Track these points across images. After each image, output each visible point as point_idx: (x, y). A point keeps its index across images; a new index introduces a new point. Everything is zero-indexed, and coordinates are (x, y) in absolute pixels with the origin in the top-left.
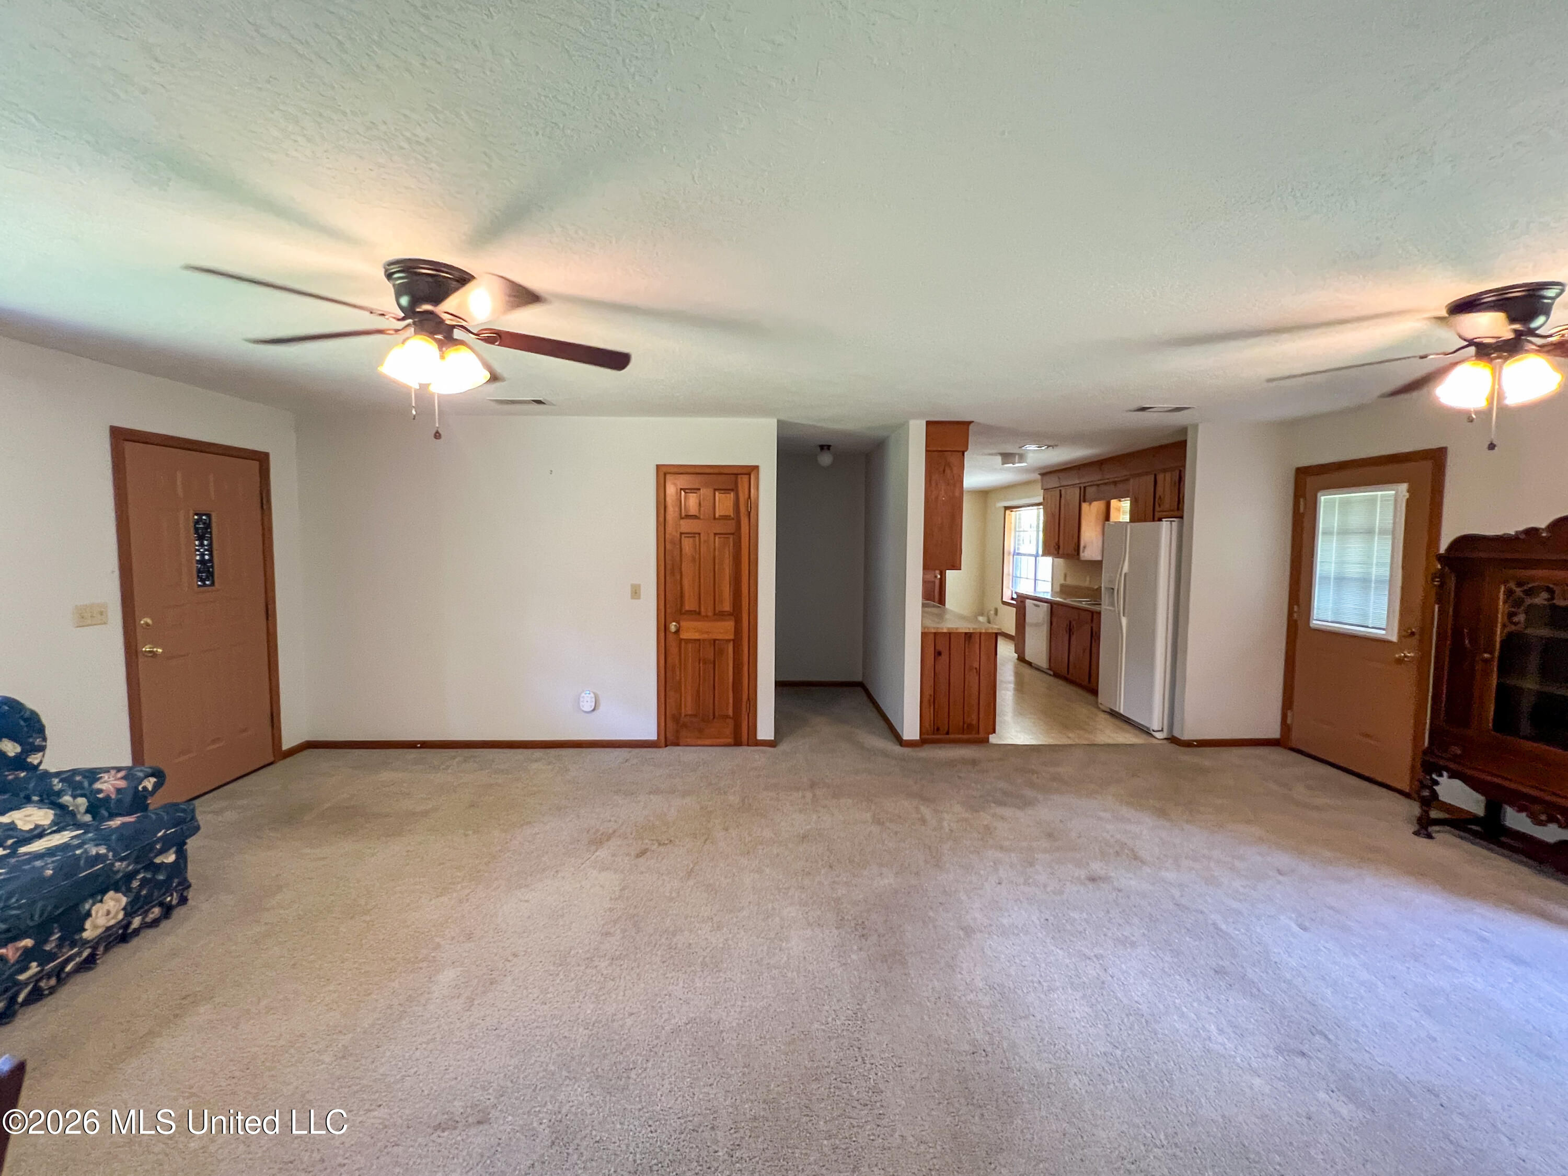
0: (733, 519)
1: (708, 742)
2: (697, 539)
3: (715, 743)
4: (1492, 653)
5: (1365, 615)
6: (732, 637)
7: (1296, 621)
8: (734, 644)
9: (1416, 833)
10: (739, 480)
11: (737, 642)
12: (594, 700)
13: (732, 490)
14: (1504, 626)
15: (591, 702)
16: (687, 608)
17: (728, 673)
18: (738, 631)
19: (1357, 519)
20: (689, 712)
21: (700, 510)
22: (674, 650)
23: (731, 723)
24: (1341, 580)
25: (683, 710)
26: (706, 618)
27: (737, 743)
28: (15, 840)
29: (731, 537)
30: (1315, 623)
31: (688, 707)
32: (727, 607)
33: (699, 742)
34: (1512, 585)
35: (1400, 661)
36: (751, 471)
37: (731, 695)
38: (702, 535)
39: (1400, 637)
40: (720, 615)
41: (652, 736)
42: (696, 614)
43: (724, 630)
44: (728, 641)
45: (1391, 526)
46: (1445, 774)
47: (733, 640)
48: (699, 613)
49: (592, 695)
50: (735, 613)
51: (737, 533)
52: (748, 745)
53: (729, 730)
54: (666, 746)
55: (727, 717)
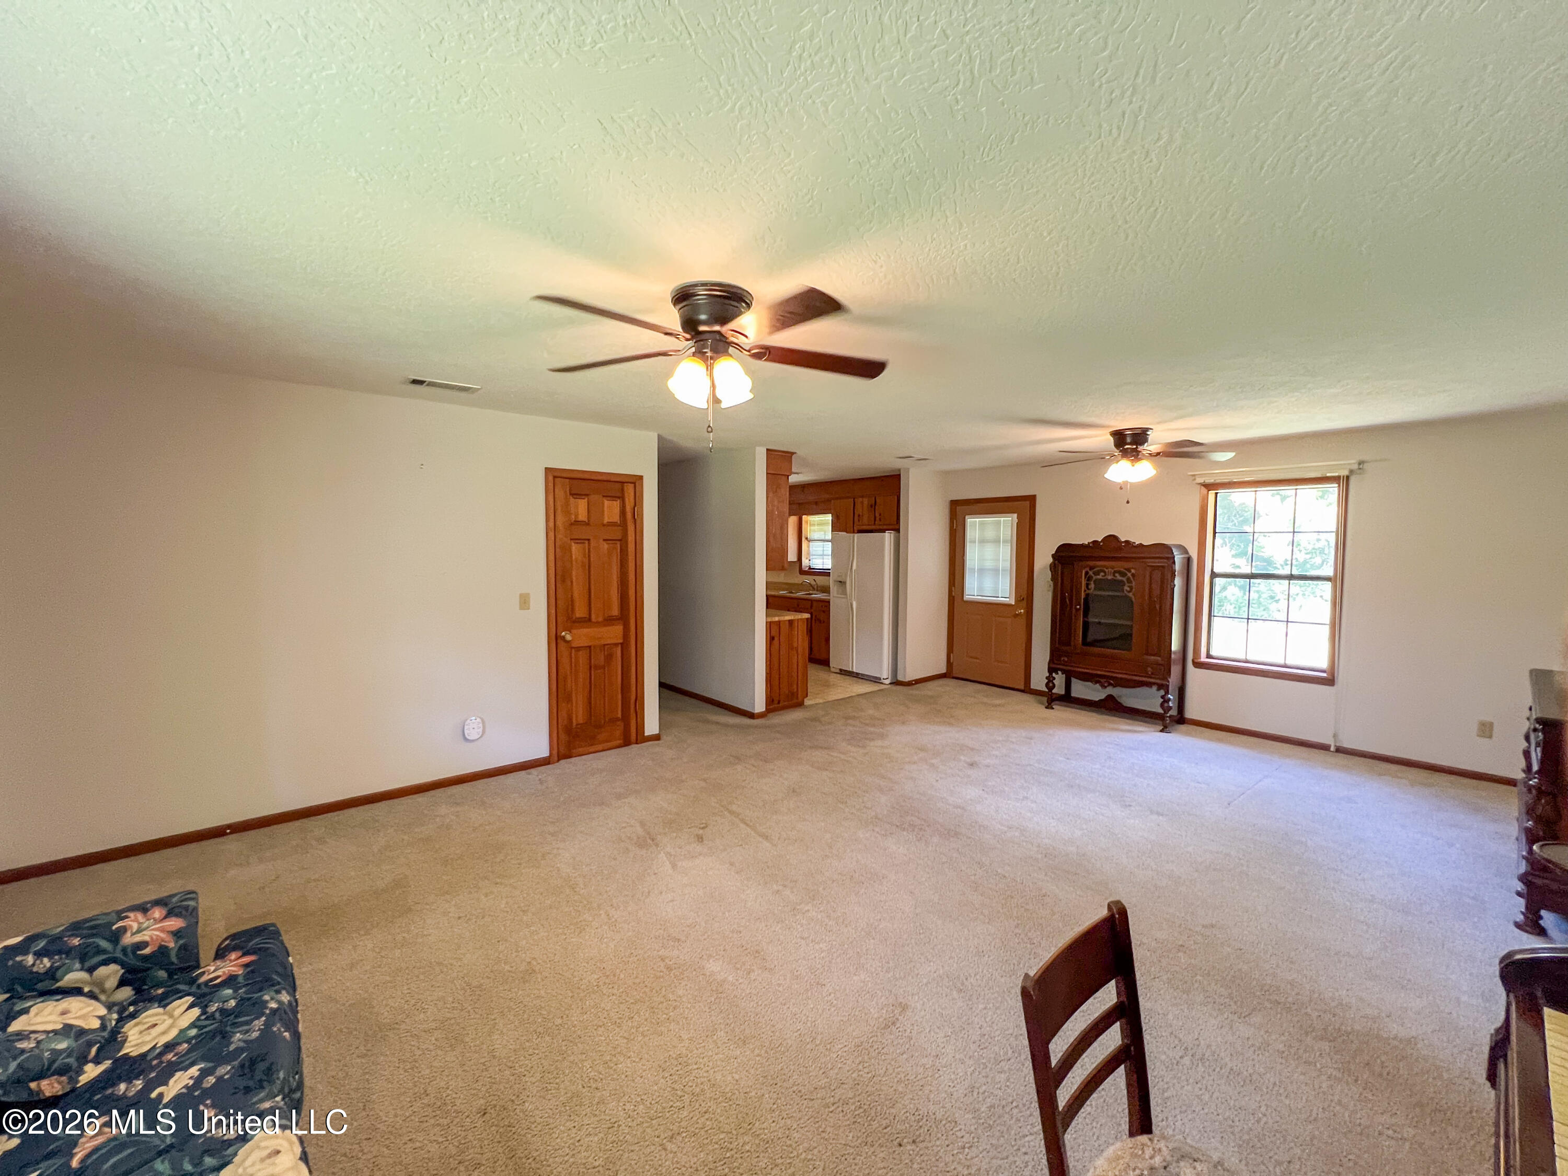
0: (619, 526)
1: (600, 747)
2: (587, 545)
3: (606, 748)
4: (1080, 605)
5: (996, 590)
6: (621, 641)
7: (954, 597)
8: (622, 648)
9: (1046, 708)
10: (625, 488)
11: (624, 645)
12: (481, 725)
13: (619, 498)
14: (1085, 591)
15: (479, 728)
16: (578, 615)
17: (617, 677)
18: (626, 635)
19: (990, 533)
20: (581, 722)
21: (588, 518)
22: (565, 661)
23: (621, 725)
24: (981, 571)
25: (574, 721)
26: (598, 624)
27: (627, 743)
28: (98, 1045)
29: (618, 543)
30: (966, 598)
31: (579, 716)
32: (615, 611)
33: (592, 749)
34: (1088, 569)
35: (1016, 616)
36: (636, 481)
37: (620, 696)
38: (592, 541)
39: (1016, 601)
40: (609, 621)
41: (545, 753)
42: (587, 621)
43: (614, 633)
44: (616, 645)
45: (1009, 538)
46: (1059, 672)
47: (622, 644)
48: (590, 620)
49: (479, 720)
50: (623, 618)
51: (623, 541)
52: (637, 743)
53: (618, 731)
54: (558, 760)
55: (617, 719)
